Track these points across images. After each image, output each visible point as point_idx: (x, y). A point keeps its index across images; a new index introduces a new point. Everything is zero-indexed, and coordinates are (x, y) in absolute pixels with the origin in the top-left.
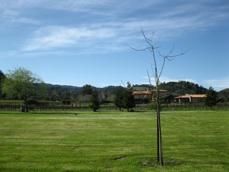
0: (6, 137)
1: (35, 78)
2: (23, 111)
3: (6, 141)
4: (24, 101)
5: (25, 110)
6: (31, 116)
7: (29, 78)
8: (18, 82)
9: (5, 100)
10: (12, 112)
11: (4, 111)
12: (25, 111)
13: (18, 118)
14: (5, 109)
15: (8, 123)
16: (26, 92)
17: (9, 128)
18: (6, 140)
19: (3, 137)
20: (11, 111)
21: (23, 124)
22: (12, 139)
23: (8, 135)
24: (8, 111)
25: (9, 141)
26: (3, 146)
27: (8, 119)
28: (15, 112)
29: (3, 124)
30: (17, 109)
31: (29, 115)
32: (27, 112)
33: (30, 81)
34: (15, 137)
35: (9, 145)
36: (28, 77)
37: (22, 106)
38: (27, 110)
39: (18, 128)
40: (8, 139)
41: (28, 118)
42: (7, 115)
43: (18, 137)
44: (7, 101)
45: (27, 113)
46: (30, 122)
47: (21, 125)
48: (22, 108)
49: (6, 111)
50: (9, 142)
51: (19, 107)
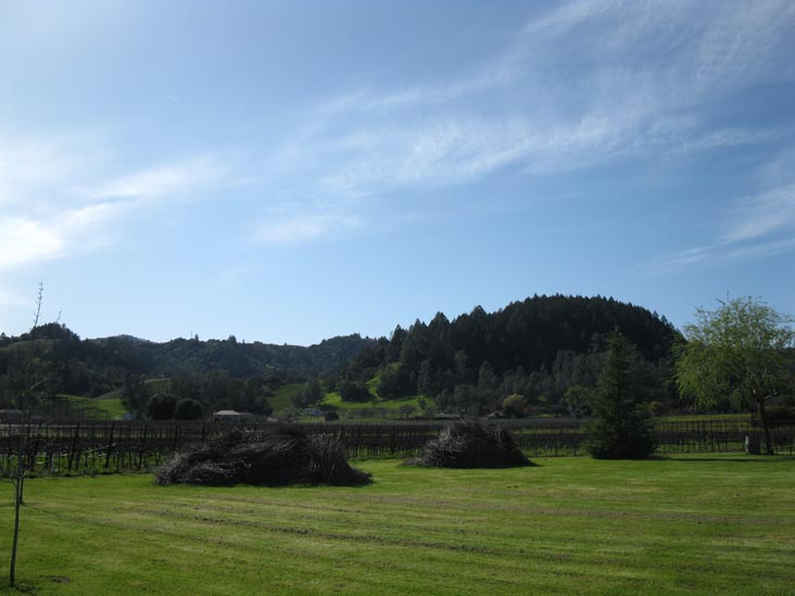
0: (714, 542)
1: (787, 330)
2: (754, 450)
3: (719, 557)
4: (749, 415)
5: (763, 445)
6: (787, 470)
7: (768, 335)
8: (729, 350)
9: (684, 414)
10: (716, 455)
11: (688, 452)
12: (762, 451)
13: (742, 476)
14: (691, 447)
15: (712, 493)
16: (762, 383)
17: (716, 511)
18: (718, 552)
19: (707, 543)
20: (712, 451)
21: (764, 497)
22: (738, 549)
23: (720, 535)
24: (701, 451)
25: (731, 555)
26: (712, 572)
27: (708, 479)
28: (726, 455)
29: (694, 498)
30: (732, 445)
31: (779, 465)
32: (770, 452)
33: (773, 342)
34: (748, 543)
35: (734, 573)
36: (765, 331)
37: (747, 433)
38: (769, 446)
39: (750, 513)
40: (723, 548)
41: (778, 474)
42: (700, 464)
43: (757, 545)
44: (690, 418)
45: (771, 457)
46: (789, 491)
47: (758, 502)
48: (750, 440)
49: (695, 452)
50: (730, 561)
51: (736, 437)
